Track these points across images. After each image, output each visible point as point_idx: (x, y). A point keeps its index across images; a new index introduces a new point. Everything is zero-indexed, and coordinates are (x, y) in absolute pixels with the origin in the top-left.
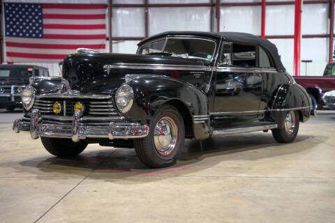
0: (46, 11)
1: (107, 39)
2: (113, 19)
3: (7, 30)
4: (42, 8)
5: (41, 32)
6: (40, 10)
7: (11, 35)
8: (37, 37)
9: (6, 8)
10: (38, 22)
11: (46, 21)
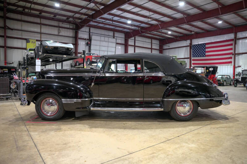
0: (207, 46)
1: (233, 55)
2: (236, 45)
3: (193, 55)
4: (205, 45)
5: (205, 54)
6: (205, 46)
7: (194, 57)
8: (203, 56)
9: (193, 47)
10: (204, 51)
11: (207, 50)
